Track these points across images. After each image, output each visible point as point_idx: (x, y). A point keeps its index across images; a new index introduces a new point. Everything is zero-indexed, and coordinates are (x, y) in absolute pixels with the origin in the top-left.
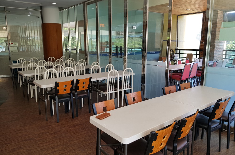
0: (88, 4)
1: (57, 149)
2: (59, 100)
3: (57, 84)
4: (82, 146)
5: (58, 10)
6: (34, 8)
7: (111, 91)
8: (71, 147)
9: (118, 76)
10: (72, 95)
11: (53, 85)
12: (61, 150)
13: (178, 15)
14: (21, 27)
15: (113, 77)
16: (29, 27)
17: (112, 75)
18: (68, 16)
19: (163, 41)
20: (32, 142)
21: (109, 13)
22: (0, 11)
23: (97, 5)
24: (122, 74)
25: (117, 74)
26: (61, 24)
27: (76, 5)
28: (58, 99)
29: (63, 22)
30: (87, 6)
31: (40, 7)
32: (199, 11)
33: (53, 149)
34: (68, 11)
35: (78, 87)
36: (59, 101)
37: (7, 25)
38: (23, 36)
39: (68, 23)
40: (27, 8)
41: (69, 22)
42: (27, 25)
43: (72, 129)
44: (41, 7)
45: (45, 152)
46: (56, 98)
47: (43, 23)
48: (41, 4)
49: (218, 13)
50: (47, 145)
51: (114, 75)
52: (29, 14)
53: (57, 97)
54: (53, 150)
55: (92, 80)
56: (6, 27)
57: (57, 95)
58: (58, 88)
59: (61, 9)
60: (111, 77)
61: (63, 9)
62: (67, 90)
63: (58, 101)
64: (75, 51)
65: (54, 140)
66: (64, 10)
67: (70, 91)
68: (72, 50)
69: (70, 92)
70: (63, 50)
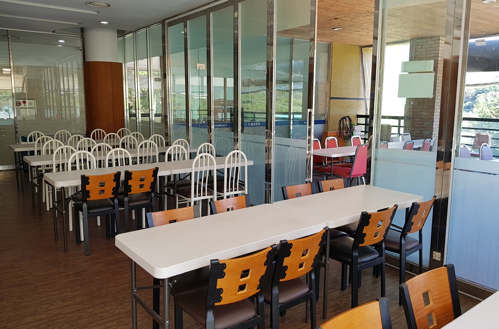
0: (171, 24)
1: (71, 302)
2: (90, 211)
3: (85, 180)
4: (120, 297)
5: (116, 34)
6: (68, 30)
7: (200, 196)
8: (98, 299)
9: (215, 168)
10: (116, 201)
11: (78, 182)
12: (78, 304)
13: (362, 47)
14: (49, 69)
15: (204, 169)
16: (63, 70)
17: (202, 165)
18: (135, 47)
19: (331, 98)
20: (27, 289)
21: (207, 40)
22: (1, 37)
23: (185, 26)
24: (224, 163)
25: (212, 164)
26: (121, 64)
27: (149, 26)
28: (89, 209)
29: (126, 60)
30: (170, 28)
31: (79, 30)
32: (401, 39)
33: (63, 302)
34: (135, 39)
35: (130, 186)
36: (90, 213)
37: (12, 65)
38: (52, 88)
39: (135, 62)
40: (53, 32)
41: (136, 59)
42: (60, 66)
43: (111, 267)
44: (82, 30)
45: (47, 306)
46: (83, 207)
47: (86, 61)
48: (80, 24)
49: (441, 41)
50: (54, 295)
51: (206, 165)
52: (61, 44)
53: (85, 206)
54: (64, 304)
55: (160, 174)
56: (10, 70)
57: (85, 201)
58: (88, 188)
59: (121, 33)
60: (199, 169)
61: (126, 33)
62: (105, 191)
63: (88, 213)
64: (147, 119)
65: (69, 287)
66: (127, 36)
67: (112, 195)
68: (141, 116)
69: (114, 196)
70: (125, 115)
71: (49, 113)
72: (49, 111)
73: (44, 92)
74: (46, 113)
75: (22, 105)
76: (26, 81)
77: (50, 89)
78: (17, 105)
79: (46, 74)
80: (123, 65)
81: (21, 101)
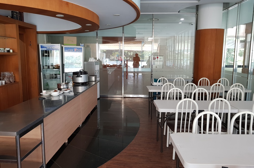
5: (222, 8)
14: (171, 39)
16: (179, 38)
26: (223, 30)
37: (153, 36)
40: (179, 12)
44: (197, 7)
52: (181, 21)
66: (231, 8)
71: (169, 64)
72: (168, 62)
73: (167, 52)
74: (167, 63)
75: (156, 59)
76: (159, 46)
77: (171, 50)
78: (153, 59)
79: (169, 42)
80: (225, 30)
81: (156, 57)
